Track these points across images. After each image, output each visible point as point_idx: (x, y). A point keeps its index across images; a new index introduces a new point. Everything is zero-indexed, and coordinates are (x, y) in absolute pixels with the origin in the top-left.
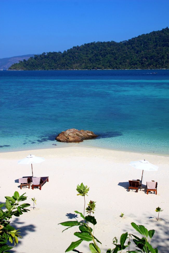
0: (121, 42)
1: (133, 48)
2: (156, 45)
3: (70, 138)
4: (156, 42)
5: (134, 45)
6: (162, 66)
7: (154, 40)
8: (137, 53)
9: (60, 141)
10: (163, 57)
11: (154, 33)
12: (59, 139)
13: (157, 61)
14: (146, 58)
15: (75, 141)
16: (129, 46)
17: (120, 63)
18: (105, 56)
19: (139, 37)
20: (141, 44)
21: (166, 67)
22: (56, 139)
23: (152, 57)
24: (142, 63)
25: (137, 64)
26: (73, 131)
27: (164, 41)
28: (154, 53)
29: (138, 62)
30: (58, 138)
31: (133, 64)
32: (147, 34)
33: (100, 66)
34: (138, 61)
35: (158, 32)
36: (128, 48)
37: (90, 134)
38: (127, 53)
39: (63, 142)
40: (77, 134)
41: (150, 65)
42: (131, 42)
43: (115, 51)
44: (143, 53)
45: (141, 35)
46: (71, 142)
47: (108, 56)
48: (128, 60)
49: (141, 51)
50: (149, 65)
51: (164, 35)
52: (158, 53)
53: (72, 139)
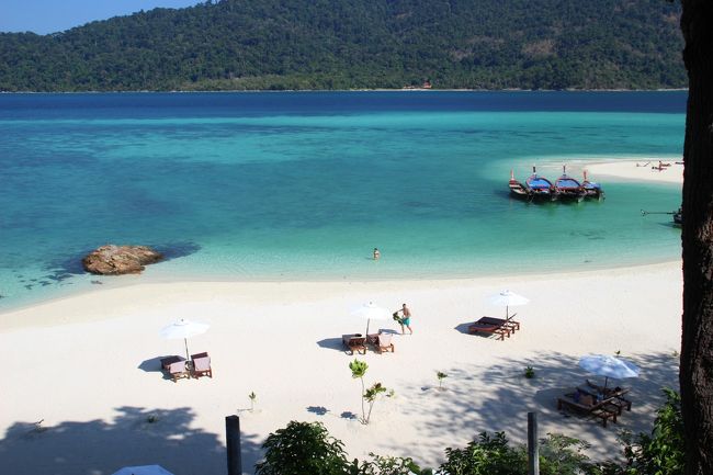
0: (49, 35)
1: (76, 48)
2: (125, 44)
3: (117, 265)
4: (123, 37)
5: (79, 42)
6: (141, 84)
7: (120, 33)
8: (87, 58)
9: (101, 274)
10: (140, 69)
11: (117, 19)
13: (129, 76)
14: (107, 69)
15: (130, 271)
16: (68, 44)
17: (53, 80)
18: (16, 63)
19: (87, 25)
20: (93, 41)
21: (148, 88)
22: (87, 270)
23: (118, 69)
24: (100, 80)
25: (88, 81)
26: (116, 251)
27: (138, 37)
28: (121, 61)
29: (90, 77)
30: (90, 266)
31: (80, 82)
32: (103, 21)
33: (6, 85)
34: (91, 74)
35: (125, 18)
36: (67, 48)
37: (150, 253)
38: (64, 57)
39: (107, 274)
40: (128, 257)
41: (117, 83)
42: (71, 36)
43: (37, 53)
44: (98, 58)
45: (90, 22)
46: (123, 273)
47: (24, 63)
48: (68, 74)
49: (93, 56)
50: (115, 82)
51: (137, 25)
52: (130, 61)
53: (123, 267)
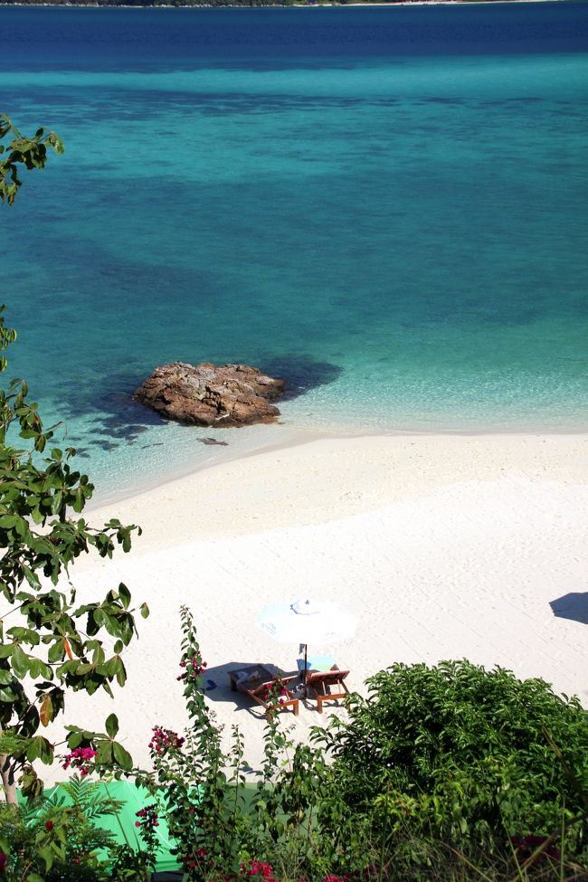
3: (229, 406)
9: (204, 423)
12: (193, 416)
15: (258, 418)
26: (214, 376)
30: (169, 409)
37: (267, 380)
39: (216, 425)
40: (239, 388)
53: (242, 410)
